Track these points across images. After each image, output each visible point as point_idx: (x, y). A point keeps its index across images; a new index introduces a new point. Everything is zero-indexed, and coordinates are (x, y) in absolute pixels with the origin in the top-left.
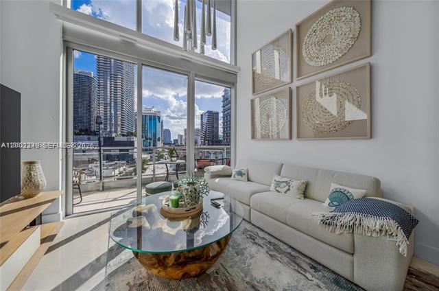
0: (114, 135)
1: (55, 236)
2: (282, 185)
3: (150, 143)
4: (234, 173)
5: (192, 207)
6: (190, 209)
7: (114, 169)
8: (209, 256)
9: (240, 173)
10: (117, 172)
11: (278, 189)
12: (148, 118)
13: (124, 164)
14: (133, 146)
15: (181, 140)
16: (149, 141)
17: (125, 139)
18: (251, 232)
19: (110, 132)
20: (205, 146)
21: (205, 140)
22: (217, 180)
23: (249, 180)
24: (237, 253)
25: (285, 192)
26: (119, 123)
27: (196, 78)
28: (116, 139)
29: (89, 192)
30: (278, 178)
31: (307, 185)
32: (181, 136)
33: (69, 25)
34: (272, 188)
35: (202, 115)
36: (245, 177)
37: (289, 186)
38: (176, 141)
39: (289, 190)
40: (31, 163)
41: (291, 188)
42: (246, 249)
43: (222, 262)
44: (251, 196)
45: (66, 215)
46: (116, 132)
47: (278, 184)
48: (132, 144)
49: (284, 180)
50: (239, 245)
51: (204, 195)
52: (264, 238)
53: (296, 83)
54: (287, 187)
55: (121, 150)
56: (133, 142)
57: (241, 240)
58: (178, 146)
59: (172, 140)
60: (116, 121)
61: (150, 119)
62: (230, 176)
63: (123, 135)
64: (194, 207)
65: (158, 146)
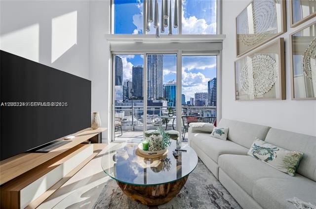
0: (152, 99)
1: (101, 150)
2: (262, 152)
3: (172, 104)
4: (214, 131)
5: (155, 152)
6: (153, 154)
7: (152, 119)
8: (151, 195)
9: (220, 132)
10: (153, 121)
11: (256, 154)
12: (170, 88)
13: (157, 117)
14: (162, 105)
15: (193, 102)
16: (171, 102)
17: (158, 101)
18: (217, 190)
19: (151, 98)
20: (212, 107)
21: (211, 101)
22: (196, 135)
23: (228, 139)
24: (191, 204)
25: (266, 161)
26: (155, 92)
27: (183, 54)
28: (153, 102)
29: (127, 130)
30: (259, 143)
31: (302, 159)
32: (193, 99)
33: (113, 43)
34: (250, 152)
35: (209, 82)
36: (224, 136)
37: (272, 155)
38: (189, 102)
39: (271, 159)
40: (95, 113)
41: (274, 158)
42: (202, 203)
43: (174, 205)
44: (220, 155)
45: (112, 141)
46: (153, 97)
47: (258, 149)
48: (161, 104)
49: (266, 146)
50: (198, 197)
51: (168, 145)
52: (228, 202)
53: (291, 31)
54: (268, 156)
55: (156, 108)
56: (162, 103)
57: (200, 193)
58: (191, 106)
59: (186, 101)
60: (153, 91)
61: (172, 88)
62: (210, 133)
63: (157, 99)
64: (156, 152)
65: (163, 106)
